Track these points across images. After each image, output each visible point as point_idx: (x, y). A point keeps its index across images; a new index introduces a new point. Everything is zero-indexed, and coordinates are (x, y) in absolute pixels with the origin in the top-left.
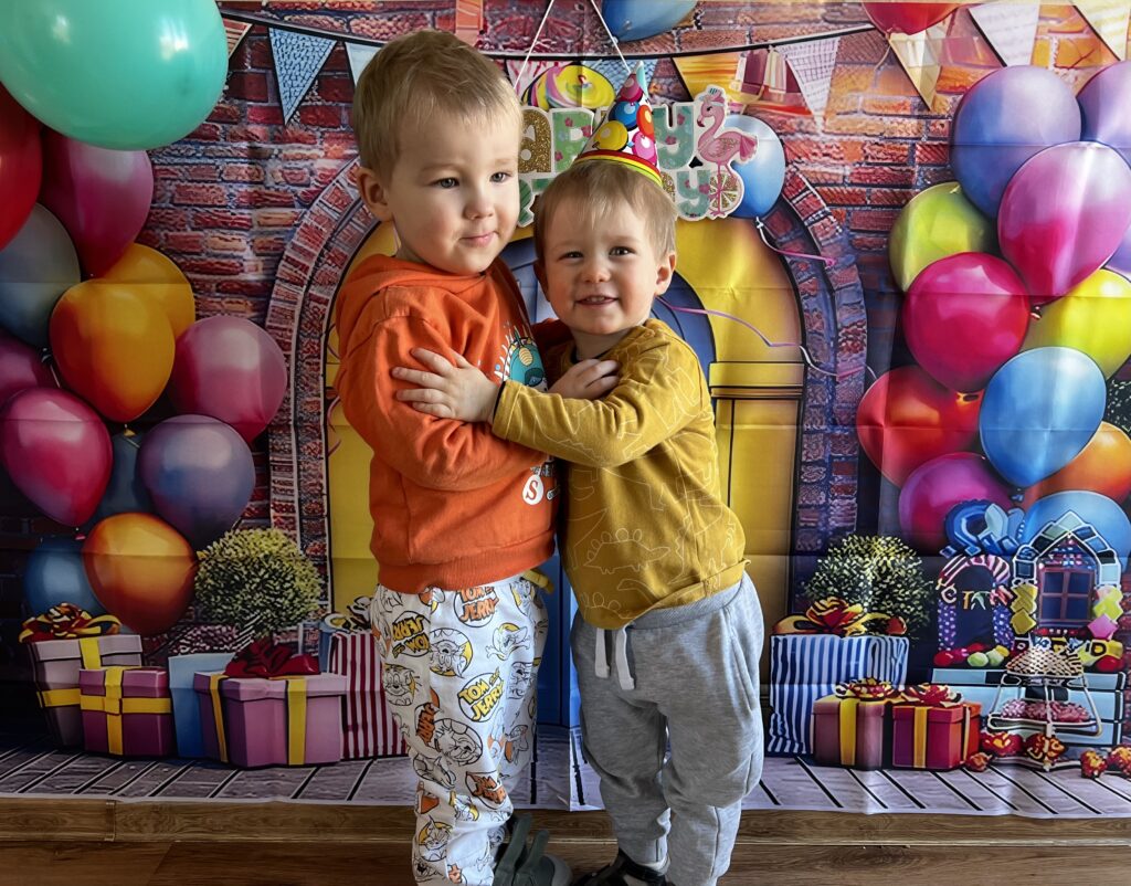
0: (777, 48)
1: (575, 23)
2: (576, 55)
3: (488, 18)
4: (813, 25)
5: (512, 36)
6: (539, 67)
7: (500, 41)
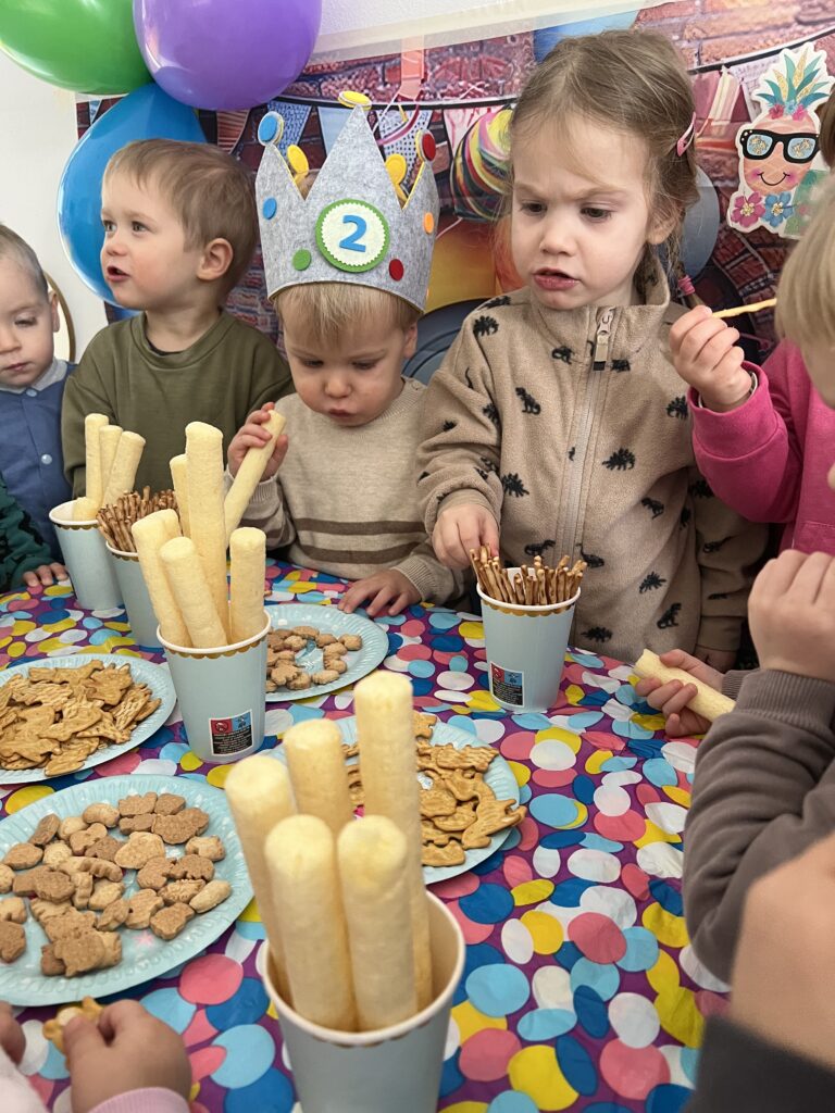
0: (732, 69)
1: (507, 59)
2: (507, 97)
3: (429, 64)
4: (781, 31)
5: (449, 82)
6: (472, 115)
7: (438, 89)
